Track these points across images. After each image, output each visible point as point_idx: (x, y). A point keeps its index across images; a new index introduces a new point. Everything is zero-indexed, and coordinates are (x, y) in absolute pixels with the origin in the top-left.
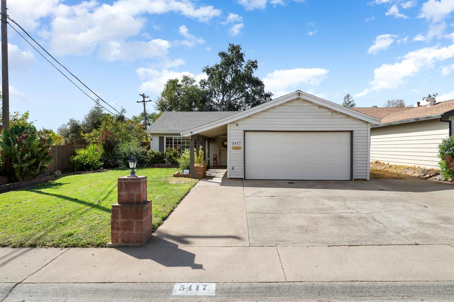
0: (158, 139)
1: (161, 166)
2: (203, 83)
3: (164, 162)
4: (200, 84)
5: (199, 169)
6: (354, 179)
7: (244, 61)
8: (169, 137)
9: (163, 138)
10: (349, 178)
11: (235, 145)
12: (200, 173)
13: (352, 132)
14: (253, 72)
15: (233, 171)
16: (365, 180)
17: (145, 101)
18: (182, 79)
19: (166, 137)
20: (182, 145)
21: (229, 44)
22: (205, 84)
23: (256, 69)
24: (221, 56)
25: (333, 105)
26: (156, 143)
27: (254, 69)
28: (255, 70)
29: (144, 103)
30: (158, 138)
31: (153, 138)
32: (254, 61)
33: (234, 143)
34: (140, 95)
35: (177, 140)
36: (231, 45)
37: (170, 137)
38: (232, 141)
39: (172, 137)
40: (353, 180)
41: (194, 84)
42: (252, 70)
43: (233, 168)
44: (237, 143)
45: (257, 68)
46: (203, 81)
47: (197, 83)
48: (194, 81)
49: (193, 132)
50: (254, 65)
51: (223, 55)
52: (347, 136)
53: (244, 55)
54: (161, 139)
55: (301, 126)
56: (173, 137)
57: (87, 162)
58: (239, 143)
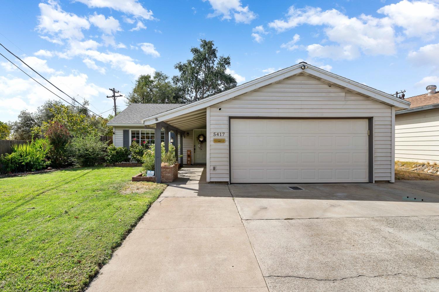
0: (122, 133)
1: (124, 165)
2: (176, 80)
3: (128, 160)
4: (173, 80)
5: (168, 170)
6: (375, 181)
7: (217, 58)
8: (135, 131)
9: (128, 131)
10: (366, 180)
11: (217, 137)
12: (170, 175)
13: (370, 119)
14: (226, 69)
15: (215, 172)
16: (388, 182)
17: (116, 95)
18: (154, 75)
19: (132, 131)
20: (150, 140)
21: (201, 40)
22: (178, 80)
23: (229, 65)
24: (193, 52)
25: (349, 83)
26: (119, 138)
27: (227, 65)
28: (228, 66)
29: (115, 98)
30: (122, 131)
31: (116, 131)
32: (226, 58)
33: (216, 134)
34: (110, 89)
35: (144, 134)
36: (203, 41)
37: (137, 131)
38: (213, 131)
39: (139, 131)
40: (374, 182)
41: (166, 81)
42: (225, 66)
43: (214, 169)
44: (219, 134)
45: (230, 65)
46: (176, 77)
47: (170, 80)
49: (158, 119)
50: (226, 62)
51: (195, 51)
53: (217, 50)
54: (126, 133)
55: (305, 111)
56: (140, 130)
57: (28, 161)
58: (222, 134)
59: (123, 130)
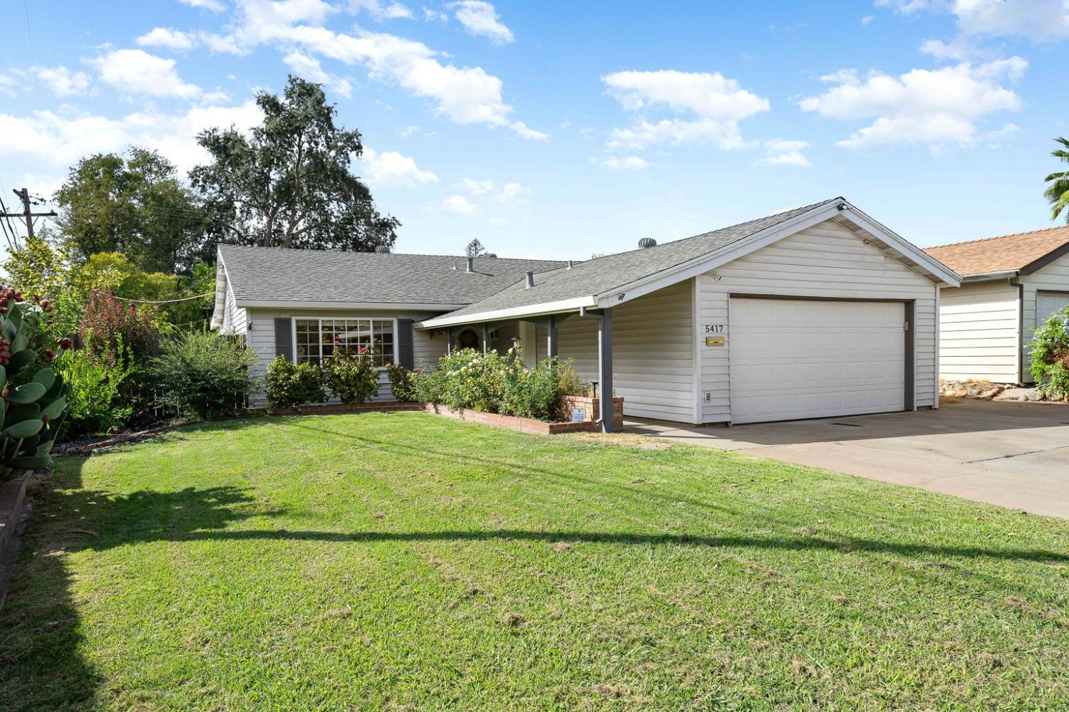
0: (273, 328)
2: (197, 174)
4: (193, 177)
6: (918, 407)
8: (306, 321)
9: (288, 322)
11: (711, 334)
14: (349, 162)
15: (708, 404)
16: (930, 407)
17: (34, 211)
18: (130, 158)
19: (297, 321)
20: (347, 344)
21: (290, 76)
23: (360, 154)
24: (264, 106)
25: (895, 239)
26: (264, 339)
27: (354, 153)
28: (357, 155)
29: (28, 220)
30: (272, 322)
31: (255, 322)
32: (353, 132)
33: (710, 327)
35: (331, 328)
36: (295, 80)
37: (310, 321)
38: (705, 321)
39: (318, 321)
40: (915, 409)
42: (347, 155)
43: (708, 398)
44: (715, 328)
45: (362, 152)
46: (201, 169)
48: (169, 168)
49: (625, 294)
50: (353, 143)
51: (269, 104)
52: (898, 312)
53: (336, 112)
54: (282, 326)
56: (320, 319)
58: (719, 329)
59: (275, 319)
